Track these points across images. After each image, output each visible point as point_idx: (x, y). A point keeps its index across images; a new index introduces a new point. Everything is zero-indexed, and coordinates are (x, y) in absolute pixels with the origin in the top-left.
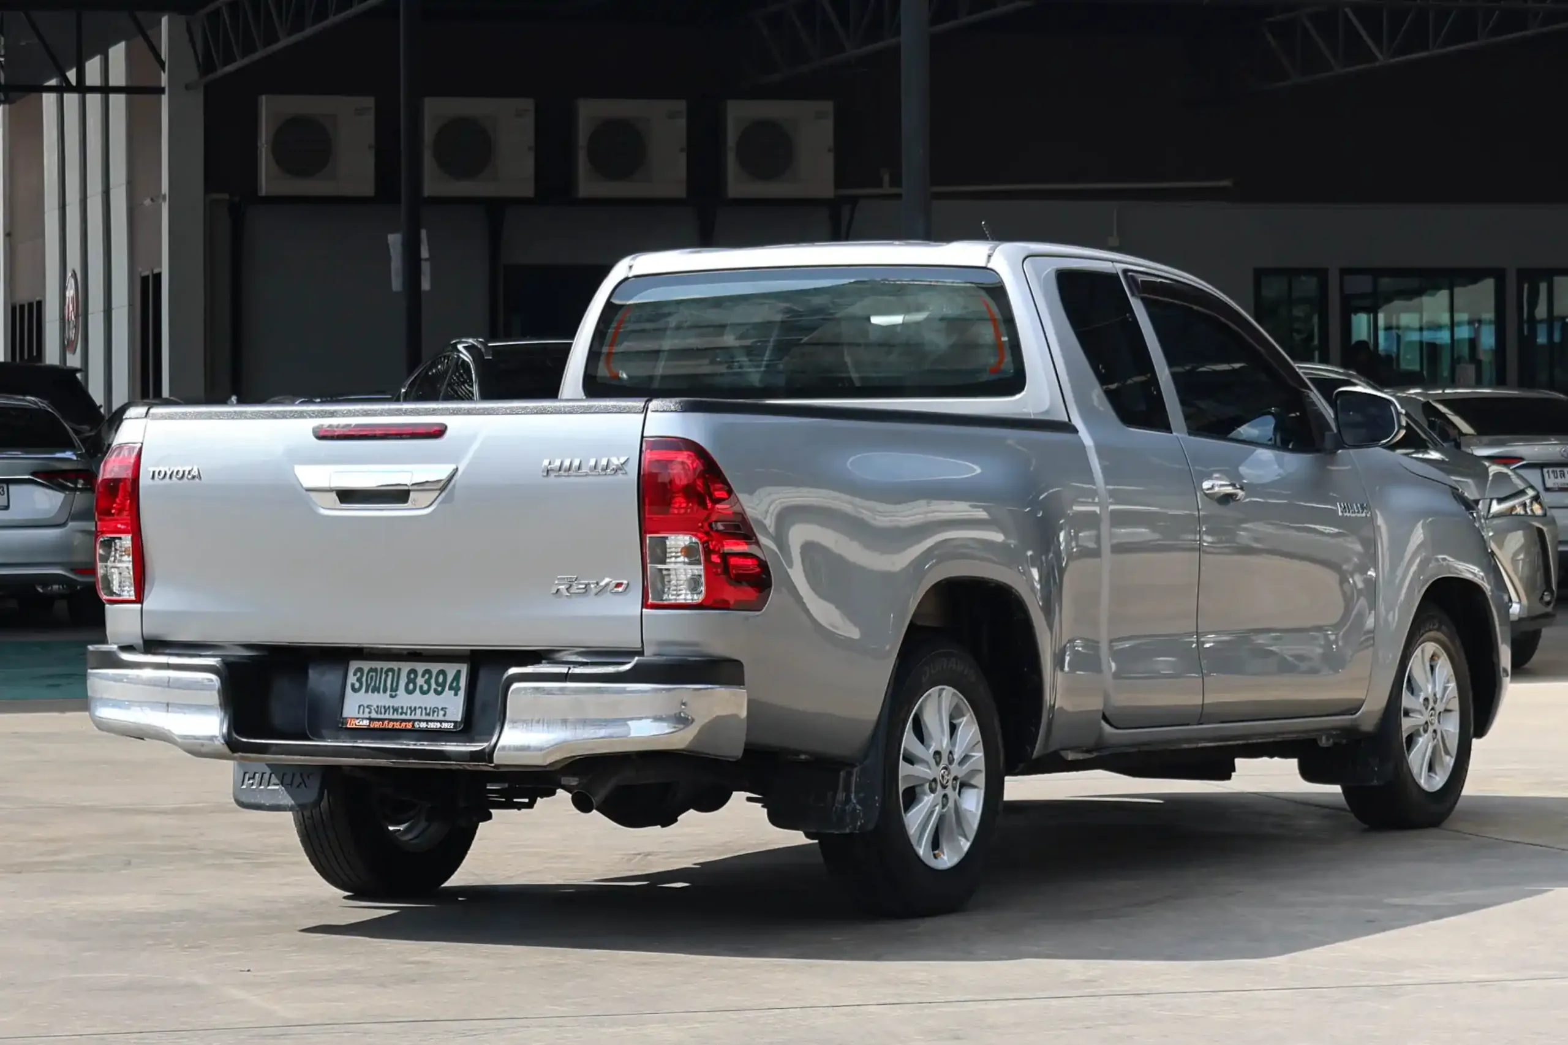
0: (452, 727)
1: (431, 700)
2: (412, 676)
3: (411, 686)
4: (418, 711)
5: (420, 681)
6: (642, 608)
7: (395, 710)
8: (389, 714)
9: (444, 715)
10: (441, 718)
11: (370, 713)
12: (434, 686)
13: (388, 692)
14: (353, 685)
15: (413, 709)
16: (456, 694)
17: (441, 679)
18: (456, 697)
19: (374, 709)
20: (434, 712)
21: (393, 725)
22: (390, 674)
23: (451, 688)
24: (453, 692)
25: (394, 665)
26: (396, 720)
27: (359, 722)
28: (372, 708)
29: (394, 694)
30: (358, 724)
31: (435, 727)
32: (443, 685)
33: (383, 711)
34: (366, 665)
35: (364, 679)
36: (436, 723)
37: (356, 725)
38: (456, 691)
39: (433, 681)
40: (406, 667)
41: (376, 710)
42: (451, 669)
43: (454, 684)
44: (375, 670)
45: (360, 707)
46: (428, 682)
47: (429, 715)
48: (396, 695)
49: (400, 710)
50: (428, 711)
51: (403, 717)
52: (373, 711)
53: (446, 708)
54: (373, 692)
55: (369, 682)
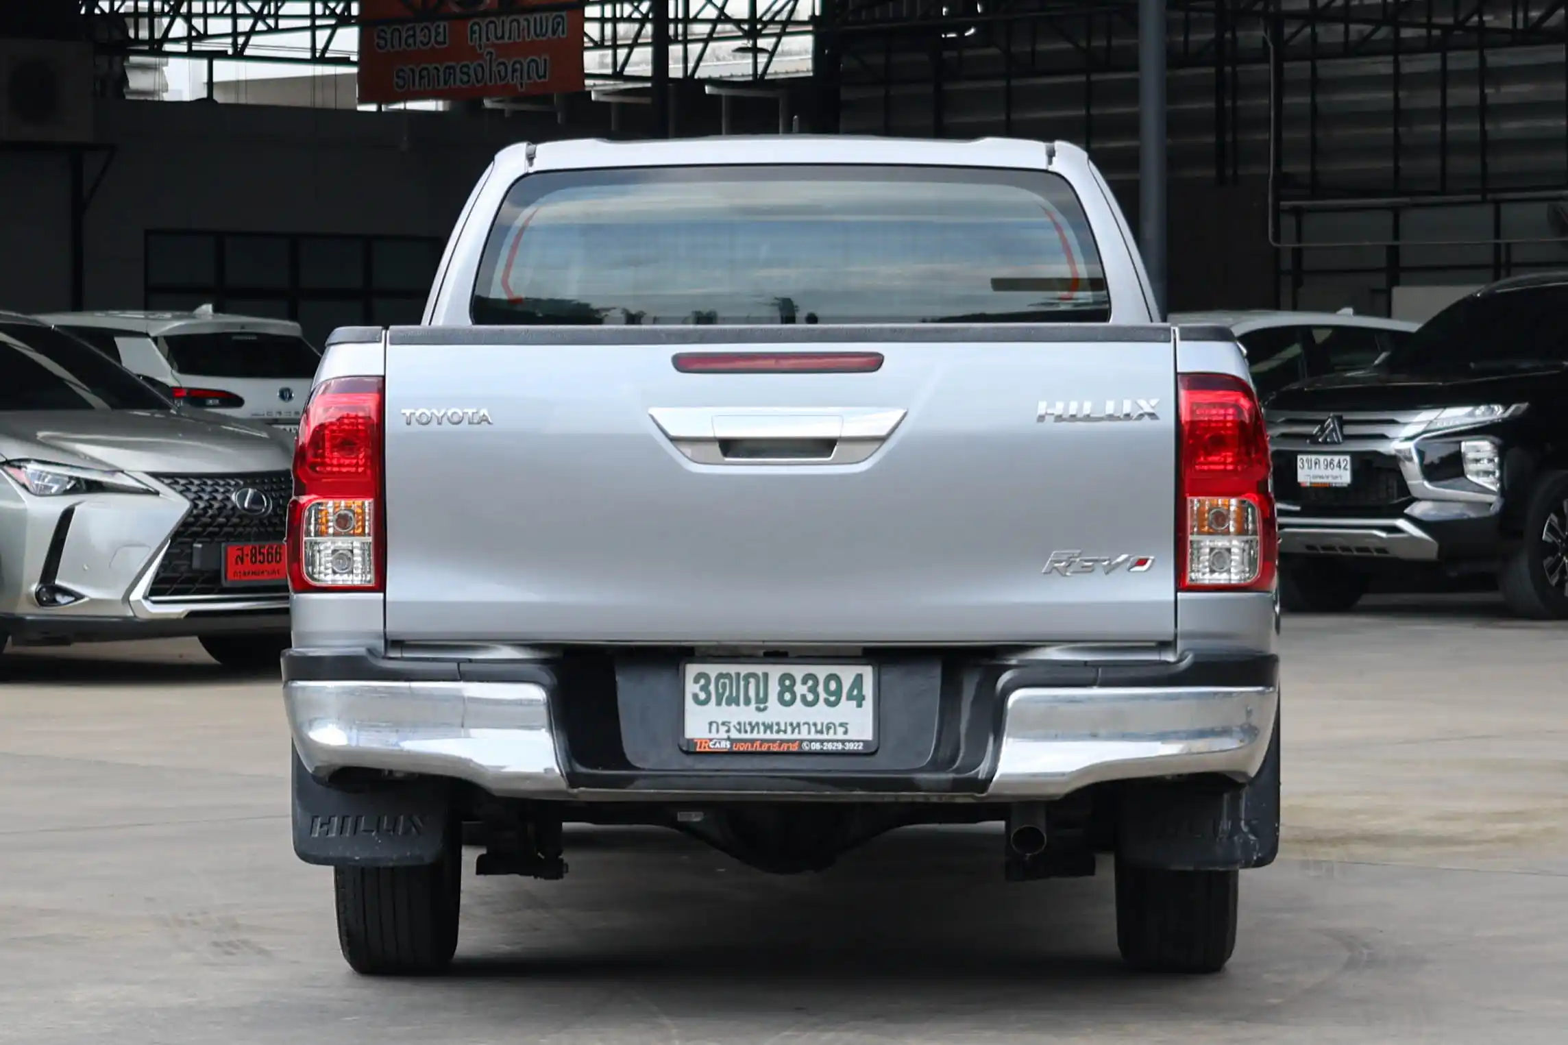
0: (860, 748)
1: (821, 713)
2: (787, 683)
3: (787, 696)
4: (804, 729)
5: (800, 689)
6: (1176, 592)
7: (768, 727)
8: (758, 732)
9: (846, 732)
10: (840, 736)
11: (728, 731)
12: (823, 695)
13: (753, 705)
14: (695, 697)
15: (795, 725)
16: (859, 705)
17: (833, 686)
18: (859, 709)
19: (734, 726)
20: (828, 729)
21: (769, 747)
22: (752, 681)
23: (850, 698)
24: (854, 703)
25: (759, 669)
26: (774, 741)
27: (715, 744)
28: (731, 725)
29: (762, 706)
30: (712, 747)
31: (834, 748)
32: (838, 693)
33: (748, 728)
34: (713, 670)
35: (712, 688)
36: (835, 744)
37: (711, 748)
38: (860, 700)
39: (821, 689)
40: (775, 672)
41: (738, 727)
42: (847, 673)
43: (855, 692)
44: (728, 676)
45: (711, 724)
46: (813, 690)
47: (821, 732)
48: (765, 709)
49: (775, 728)
50: (819, 728)
51: (782, 736)
52: (732, 729)
53: (847, 724)
54: (729, 703)
55: (721, 691)
